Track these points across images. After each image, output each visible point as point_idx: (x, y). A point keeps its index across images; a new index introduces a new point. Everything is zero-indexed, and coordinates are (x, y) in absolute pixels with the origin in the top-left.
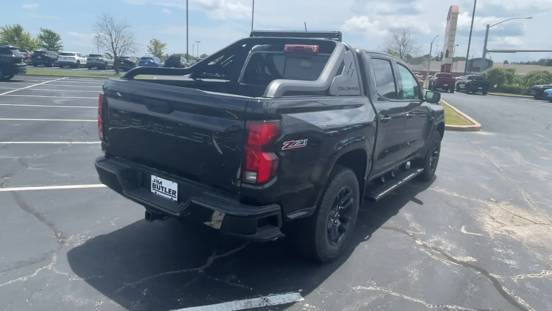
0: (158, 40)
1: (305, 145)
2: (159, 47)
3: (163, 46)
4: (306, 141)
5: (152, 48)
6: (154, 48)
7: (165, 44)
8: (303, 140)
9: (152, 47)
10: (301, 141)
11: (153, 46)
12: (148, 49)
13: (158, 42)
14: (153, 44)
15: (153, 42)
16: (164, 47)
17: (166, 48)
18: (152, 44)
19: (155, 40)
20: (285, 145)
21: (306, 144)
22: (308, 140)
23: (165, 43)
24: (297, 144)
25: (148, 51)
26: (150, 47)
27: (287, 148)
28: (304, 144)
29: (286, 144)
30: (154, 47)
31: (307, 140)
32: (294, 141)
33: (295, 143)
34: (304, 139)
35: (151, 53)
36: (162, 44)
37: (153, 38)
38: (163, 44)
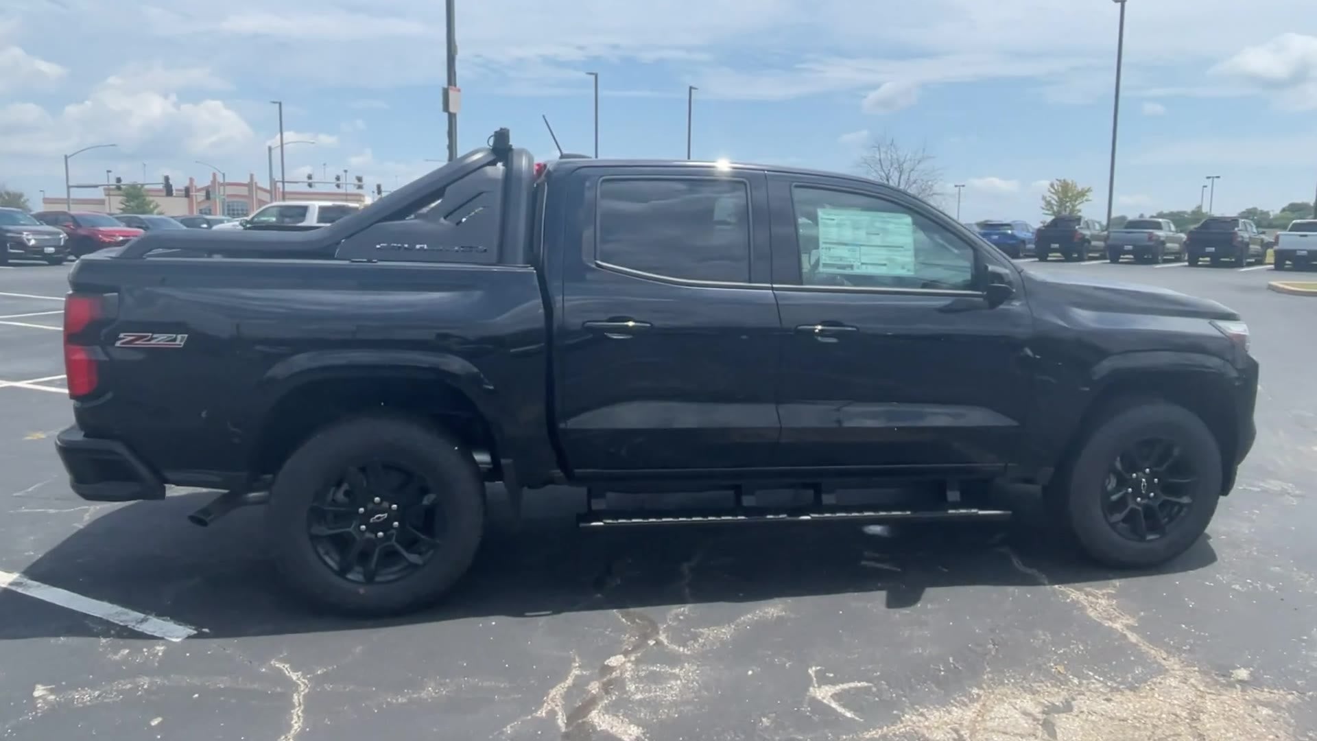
0: (1070, 182)
1: (180, 345)
2: (1070, 198)
3: (1082, 194)
4: (183, 338)
5: (1053, 202)
6: (1056, 202)
7: (1089, 190)
8: (174, 336)
9: (1053, 199)
10: (168, 337)
11: (1056, 197)
12: (1043, 204)
13: (1070, 186)
14: (1057, 193)
15: (1056, 187)
16: (1085, 198)
17: (1090, 198)
18: (1053, 191)
19: (1064, 180)
20: (124, 338)
21: (182, 343)
22: (188, 337)
23: (1088, 187)
24: (159, 341)
25: (1043, 209)
26: (1048, 199)
27: (131, 344)
28: (178, 342)
29: (126, 337)
30: (1059, 197)
31: (186, 336)
32: (150, 334)
33: (152, 339)
34: (177, 333)
35: (1050, 212)
36: (1080, 190)
37: (1059, 179)
38: (1083, 189)
